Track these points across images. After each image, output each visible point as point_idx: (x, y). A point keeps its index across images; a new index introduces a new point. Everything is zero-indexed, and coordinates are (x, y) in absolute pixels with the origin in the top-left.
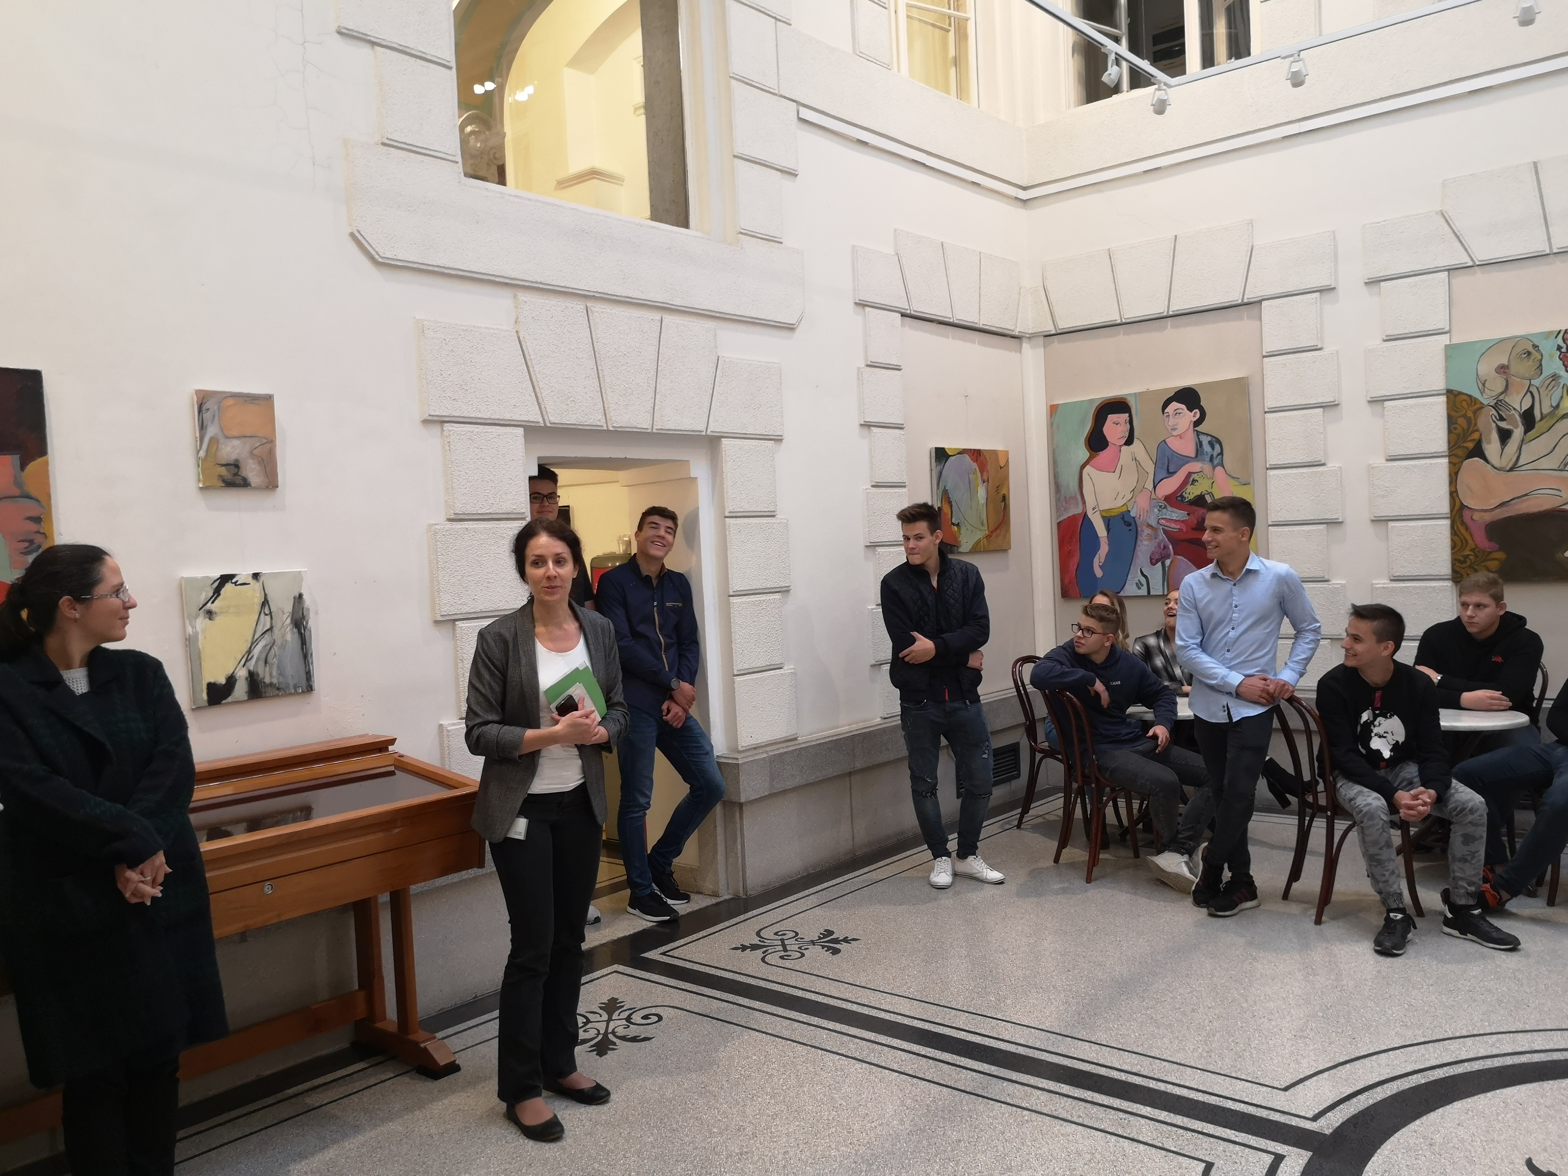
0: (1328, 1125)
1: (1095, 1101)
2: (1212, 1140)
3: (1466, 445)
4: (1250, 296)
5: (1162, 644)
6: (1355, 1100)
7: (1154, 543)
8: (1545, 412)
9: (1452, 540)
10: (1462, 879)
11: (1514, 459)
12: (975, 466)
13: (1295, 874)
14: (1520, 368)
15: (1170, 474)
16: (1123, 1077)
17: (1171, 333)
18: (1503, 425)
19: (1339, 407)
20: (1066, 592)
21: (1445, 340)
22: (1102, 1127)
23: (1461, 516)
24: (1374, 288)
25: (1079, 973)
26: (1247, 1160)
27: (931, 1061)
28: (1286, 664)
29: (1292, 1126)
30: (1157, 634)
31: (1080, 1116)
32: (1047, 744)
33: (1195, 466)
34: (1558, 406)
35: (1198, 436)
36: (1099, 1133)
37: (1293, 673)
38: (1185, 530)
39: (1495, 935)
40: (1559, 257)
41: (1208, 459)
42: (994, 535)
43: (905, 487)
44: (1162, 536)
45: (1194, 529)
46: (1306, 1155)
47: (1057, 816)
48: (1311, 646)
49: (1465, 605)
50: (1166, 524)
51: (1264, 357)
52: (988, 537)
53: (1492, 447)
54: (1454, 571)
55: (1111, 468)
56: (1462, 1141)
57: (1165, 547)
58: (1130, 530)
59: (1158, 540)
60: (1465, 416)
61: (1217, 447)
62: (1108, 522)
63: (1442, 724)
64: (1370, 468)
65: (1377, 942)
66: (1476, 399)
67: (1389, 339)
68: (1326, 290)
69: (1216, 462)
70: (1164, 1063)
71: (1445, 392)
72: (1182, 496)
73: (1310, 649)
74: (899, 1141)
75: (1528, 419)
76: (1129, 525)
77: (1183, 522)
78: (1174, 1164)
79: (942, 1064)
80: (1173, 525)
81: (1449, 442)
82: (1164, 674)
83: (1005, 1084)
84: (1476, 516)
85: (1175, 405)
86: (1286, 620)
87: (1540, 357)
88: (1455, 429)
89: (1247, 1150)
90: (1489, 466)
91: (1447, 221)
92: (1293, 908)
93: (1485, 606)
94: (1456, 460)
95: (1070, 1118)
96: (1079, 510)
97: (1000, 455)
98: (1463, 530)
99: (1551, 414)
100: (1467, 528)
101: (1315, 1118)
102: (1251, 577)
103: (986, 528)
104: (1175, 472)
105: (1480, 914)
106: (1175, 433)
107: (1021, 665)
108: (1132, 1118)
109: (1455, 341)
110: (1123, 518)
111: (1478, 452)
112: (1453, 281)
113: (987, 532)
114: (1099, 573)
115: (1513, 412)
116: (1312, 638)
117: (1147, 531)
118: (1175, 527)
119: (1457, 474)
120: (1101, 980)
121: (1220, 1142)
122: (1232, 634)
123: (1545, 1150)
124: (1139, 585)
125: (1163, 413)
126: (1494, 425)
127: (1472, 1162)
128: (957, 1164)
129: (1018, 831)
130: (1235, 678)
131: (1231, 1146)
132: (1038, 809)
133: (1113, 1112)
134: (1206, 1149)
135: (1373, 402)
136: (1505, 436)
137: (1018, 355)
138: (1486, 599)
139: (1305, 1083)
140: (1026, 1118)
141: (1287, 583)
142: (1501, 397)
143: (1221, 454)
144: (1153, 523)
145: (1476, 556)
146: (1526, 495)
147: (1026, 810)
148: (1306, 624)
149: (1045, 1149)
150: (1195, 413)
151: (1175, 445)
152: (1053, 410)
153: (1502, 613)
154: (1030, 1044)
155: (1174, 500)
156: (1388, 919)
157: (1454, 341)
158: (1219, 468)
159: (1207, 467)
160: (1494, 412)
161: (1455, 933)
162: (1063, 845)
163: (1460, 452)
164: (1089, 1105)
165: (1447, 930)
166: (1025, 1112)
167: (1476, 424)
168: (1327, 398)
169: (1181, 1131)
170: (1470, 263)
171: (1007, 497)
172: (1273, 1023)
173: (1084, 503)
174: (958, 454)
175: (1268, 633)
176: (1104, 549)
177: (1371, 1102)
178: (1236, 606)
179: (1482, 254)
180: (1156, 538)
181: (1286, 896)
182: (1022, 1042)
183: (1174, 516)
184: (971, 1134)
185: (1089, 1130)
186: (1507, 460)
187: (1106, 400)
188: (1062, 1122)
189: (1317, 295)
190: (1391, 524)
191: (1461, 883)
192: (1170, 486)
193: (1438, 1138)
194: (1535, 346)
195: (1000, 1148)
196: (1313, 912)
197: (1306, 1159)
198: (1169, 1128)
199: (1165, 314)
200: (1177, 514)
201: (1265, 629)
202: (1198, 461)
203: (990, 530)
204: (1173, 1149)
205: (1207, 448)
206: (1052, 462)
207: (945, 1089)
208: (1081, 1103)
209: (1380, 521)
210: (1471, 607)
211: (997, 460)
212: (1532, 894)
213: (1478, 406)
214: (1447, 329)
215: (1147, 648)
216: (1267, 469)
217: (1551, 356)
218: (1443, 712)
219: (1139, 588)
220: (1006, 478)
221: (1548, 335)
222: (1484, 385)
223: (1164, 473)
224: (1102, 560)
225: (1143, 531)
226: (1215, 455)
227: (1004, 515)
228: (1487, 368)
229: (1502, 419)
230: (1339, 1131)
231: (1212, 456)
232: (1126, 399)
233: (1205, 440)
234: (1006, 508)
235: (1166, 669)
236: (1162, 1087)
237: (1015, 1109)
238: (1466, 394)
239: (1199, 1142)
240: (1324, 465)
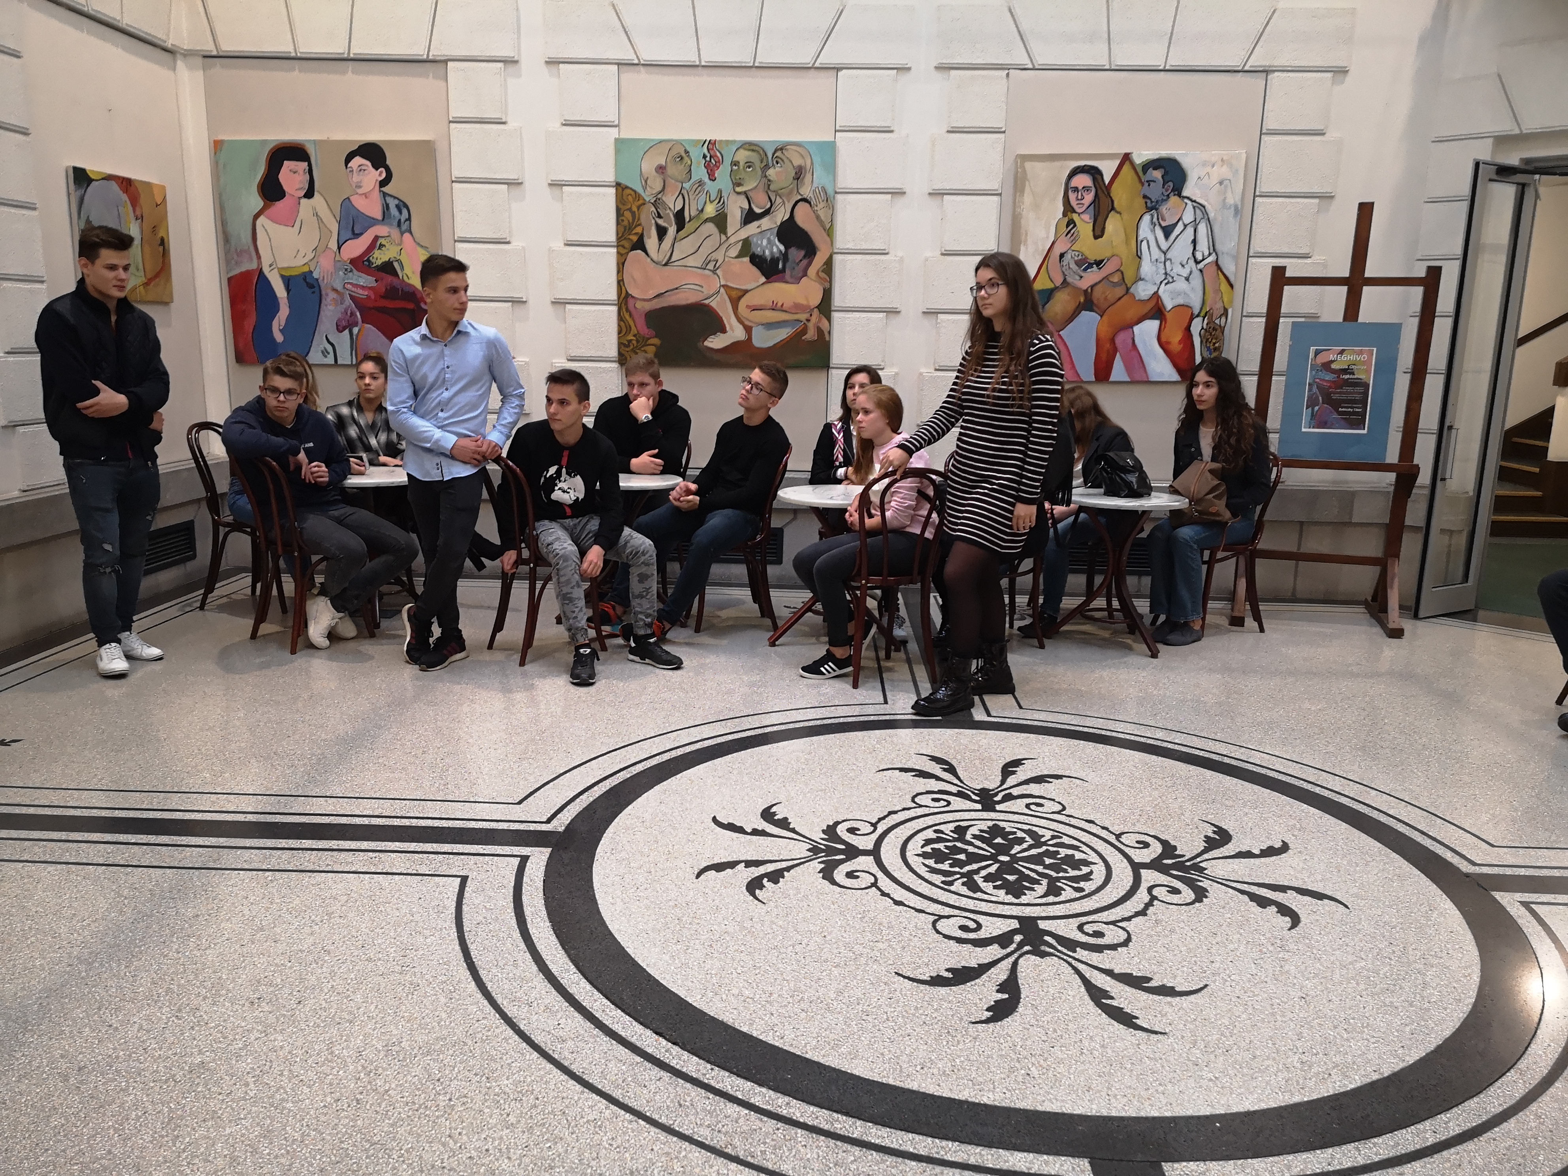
0: (560, 824)
1: (341, 848)
2: (462, 857)
3: (631, 237)
4: (435, 53)
5: (355, 414)
6: (578, 800)
7: (341, 308)
8: (693, 214)
9: (619, 325)
10: (641, 613)
11: (669, 254)
12: (125, 197)
13: (499, 626)
14: (673, 170)
15: (356, 235)
16: (366, 821)
17: (351, 78)
18: (660, 222)
19: (522, 186)
20: (241, 358)
21: (613, 133)
22: (354, 869)
23: (626, 304)
24: (554, 68)
25: (300, 737)
26: (497, 867)
27: (145, 847)
28: (494, 426)
29: (530, 831)
30: (350, 404)
31: (328, 865)
32: (231, 518)
33: (381, 230)
34: (702, 210)
35: (384, 197)
36: (351, 875)
37: (501, 435)
38: (373, 297)
39: (665, 657)
40: (706, 71)
41: (395, 223)
42: (152, 284)
43: (35, 209)
44: (348, 301)
45: (382, 297)
46: (547, 851)
47: (245, 595)
48: (516, 411)
49: (631, 385)
50: (353, 289)
51: (450, 122)
52: (146, 284)
53: (651, 242)
54: (620, 354)
55: (289, 221)
56: (665, 814)
57: (352, 314)
58: (313, 292)
59: (344, 306)
60: (630, 210)
61: (405, 211)
62: (287, 281)
63: (621, 484)
64: (551, 251)
65: (573, 676)
66: (639, 195)
67: (567, 124)
68: (510, 62)
69: (404, 227)
70: (405, 802)
71: (614, 184)
72: (368, 260)
73: (515, 413)
74: (123, 932)
75: (680, 218)
76: (311, 286)
77: (370, 288)
78: (432, 884)
79: (160, 847)
80: (360, 291)
81: (617, 234)
82: (359, 444)
83: (239, 852)
84: (639, 305)
85: (358, 161)
86: (494, 385)
87: (689, 162)
88: (623, 220)
89: (496, 858)
90: (649, 260)
91: (617, 14)
92: (498, 656)
93: (647, 385)
94: (623, 251)
95: (318, 868)
96: (254, 266)
97: (156, 191)
98: (627, 317)
99: (697, 216)
100: (631, 315)
101: (549, 821)
102: (461, 338)
103: (142, 273)
104: (361, 234)
105: (655, 642)
106: (360, 191)
107: (198, 432)
108: (382, 855)
109: (624, 135)
110: (305, 279)
111: (640, 245)
112: (622, 76)
113: (144, 279)
114: (279, 337)
115: (668, 211)
116: (517, 403)
117: (332, 295)
118: (362, 294)
119: (623, 264)
120: (325, 740)
121: (470, 857)
122: (446, 395)
123: (724, 808)
124: (325, 353)
125: (346, 166)
126: (653, 222)
127: (675, 828)
128: (199, 938)
129: (201, 612)
130: (449, 440)
131: (481, 858)
132: (222, 589)
133: (362, 854)
134: (458, 866)
135: (554, 185)
136: (662, 232)
137: (171, 73)
138: (647, 379)
139: (535, 795)
140: (270, 878)
141: (495, 346)
142: (659, 196)
143: (409, 219)
144: (339, 287)
145: (638, 341)
146: (677, 289)
147: (210, 589)
148: (512, 389)
149: (297, 901)
150: (381, 173)
151: (359, 203)
152: (217, 146)
153: (660, 389)
154: (260, 811)
155: (361, 263)
156: (578, 655)
157: (622, 136)
158: (407, 235)
159: (395, 233)
160: (653, 209)
161: (637, 659)
162: (260, 619)
163: (627, 245)
164: (335, 853)
165: (631, 657)
166: (268, 873)
167: (639, 219)
168: (512, 176)
169: (433, 856)
170: (636, 61)
171: (166, 240)
172: (499, 751)
173: (259, 257)
174: (103, 179)
175: (480, 395)
176: (284, 312)
177: (591, 799)
178: (448, 367)
179: (647, 56)
180: (342, 304)
181: (490, 646)
182: (250, 810)
183: (361, 282)
184: (209, 907)
185: (340, 875)
186: (662, 257)
187: (281, 144)
188: (309, 874)
189: (501, 65)
190: (568, 307)
191: (640, 616)
192: (355, 248)
193: (647, 816)
194: (687, 152)
195: (246, 912)
196: (517, 657)
197: (548, 855)
198: (421, 856)
199: (346, 56)
200: (365, 280)
201: (478, 391)
202: (384, 225)
203: (149, 276)
204: (427, 873)
205: (394, 211)
206: (218, 206)
207: (168, 871)
208: (326, 853)
209: (559, 303)
210: (636, 386)
211: (152, 195)
212: (684, 625)
213: (641, 202)
214: (616, 123)
215: (339, 417)
216: (455, 241)
217: (699, 163)
218: (621, 476)
219: (326, 357)
220: (164, 217)
221: (695, 142)
222: (646, 182)
223: (349, 234)
224: (283, 323)
225: (327, 295)
226: (402, 220)
227: (163, 262)
228: (649, 166)
229: (660, 216)
230: (570, 827)
231: (400, 220)
232: (304, 145)
233: (392, 203)
234: (165, 253)
235: (360, 439)
236: (406, 822)
237: (255, 872)
238: (631, 189)
239: (451, 861)
240: (508, 243)
